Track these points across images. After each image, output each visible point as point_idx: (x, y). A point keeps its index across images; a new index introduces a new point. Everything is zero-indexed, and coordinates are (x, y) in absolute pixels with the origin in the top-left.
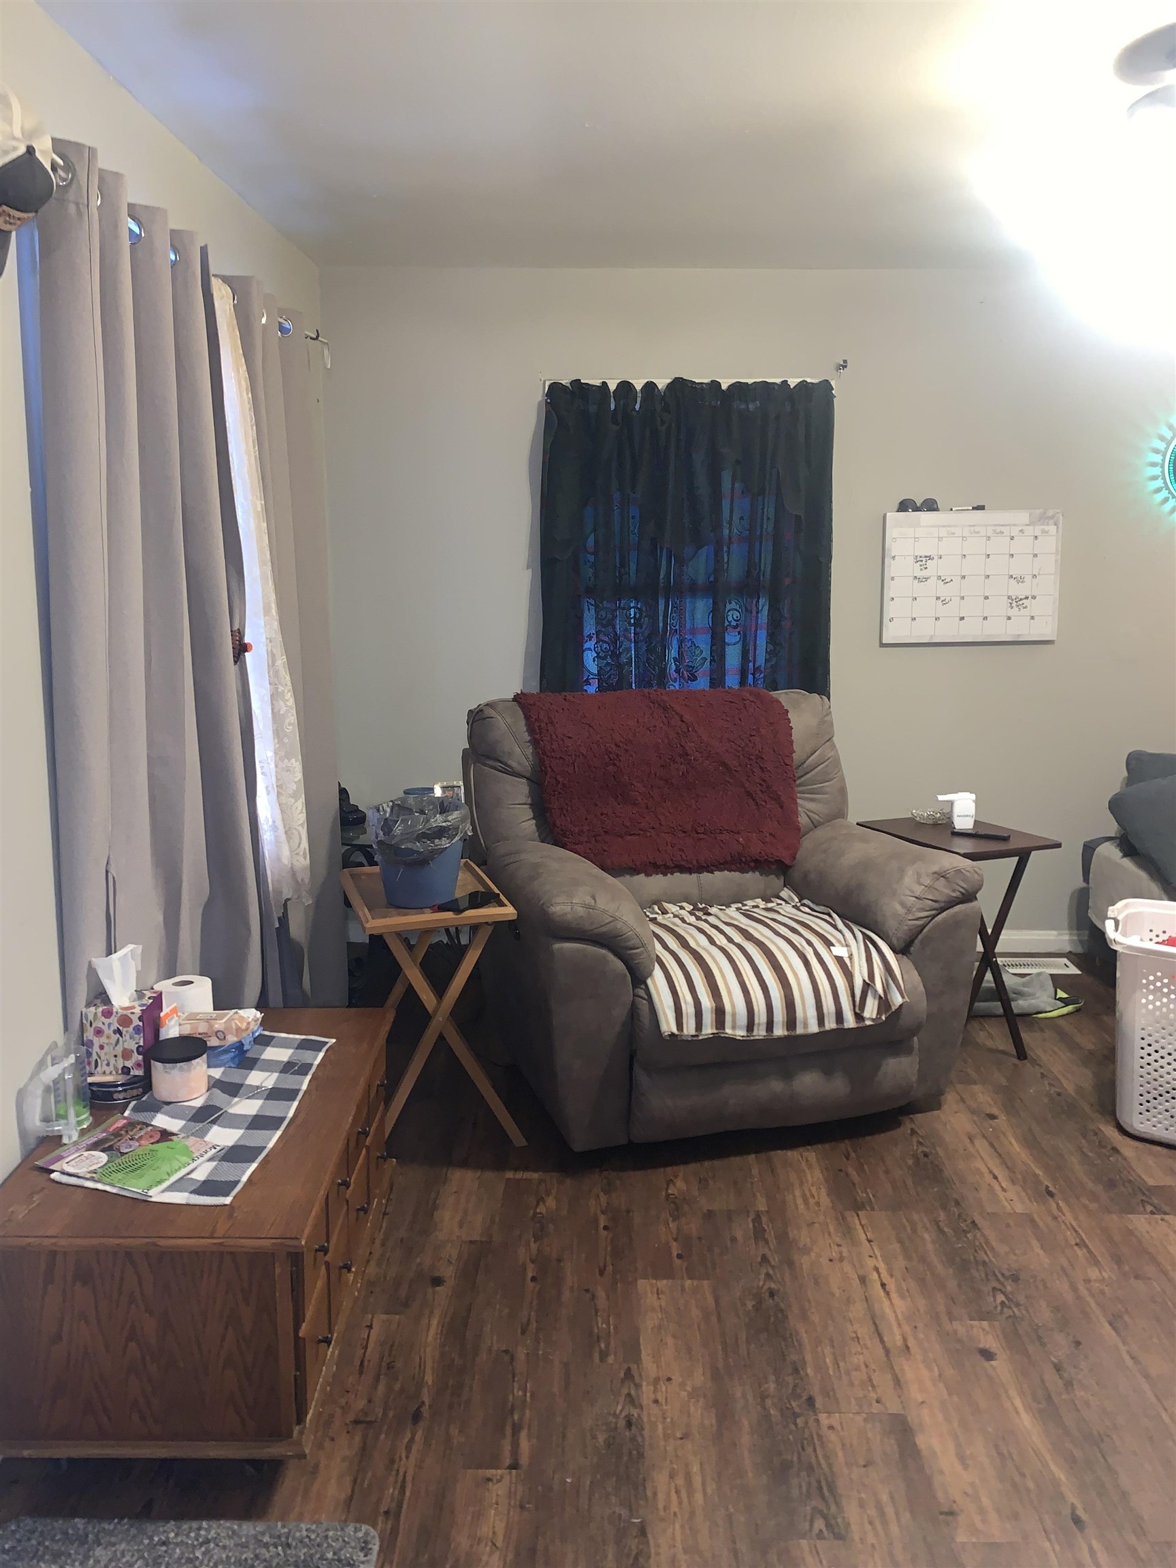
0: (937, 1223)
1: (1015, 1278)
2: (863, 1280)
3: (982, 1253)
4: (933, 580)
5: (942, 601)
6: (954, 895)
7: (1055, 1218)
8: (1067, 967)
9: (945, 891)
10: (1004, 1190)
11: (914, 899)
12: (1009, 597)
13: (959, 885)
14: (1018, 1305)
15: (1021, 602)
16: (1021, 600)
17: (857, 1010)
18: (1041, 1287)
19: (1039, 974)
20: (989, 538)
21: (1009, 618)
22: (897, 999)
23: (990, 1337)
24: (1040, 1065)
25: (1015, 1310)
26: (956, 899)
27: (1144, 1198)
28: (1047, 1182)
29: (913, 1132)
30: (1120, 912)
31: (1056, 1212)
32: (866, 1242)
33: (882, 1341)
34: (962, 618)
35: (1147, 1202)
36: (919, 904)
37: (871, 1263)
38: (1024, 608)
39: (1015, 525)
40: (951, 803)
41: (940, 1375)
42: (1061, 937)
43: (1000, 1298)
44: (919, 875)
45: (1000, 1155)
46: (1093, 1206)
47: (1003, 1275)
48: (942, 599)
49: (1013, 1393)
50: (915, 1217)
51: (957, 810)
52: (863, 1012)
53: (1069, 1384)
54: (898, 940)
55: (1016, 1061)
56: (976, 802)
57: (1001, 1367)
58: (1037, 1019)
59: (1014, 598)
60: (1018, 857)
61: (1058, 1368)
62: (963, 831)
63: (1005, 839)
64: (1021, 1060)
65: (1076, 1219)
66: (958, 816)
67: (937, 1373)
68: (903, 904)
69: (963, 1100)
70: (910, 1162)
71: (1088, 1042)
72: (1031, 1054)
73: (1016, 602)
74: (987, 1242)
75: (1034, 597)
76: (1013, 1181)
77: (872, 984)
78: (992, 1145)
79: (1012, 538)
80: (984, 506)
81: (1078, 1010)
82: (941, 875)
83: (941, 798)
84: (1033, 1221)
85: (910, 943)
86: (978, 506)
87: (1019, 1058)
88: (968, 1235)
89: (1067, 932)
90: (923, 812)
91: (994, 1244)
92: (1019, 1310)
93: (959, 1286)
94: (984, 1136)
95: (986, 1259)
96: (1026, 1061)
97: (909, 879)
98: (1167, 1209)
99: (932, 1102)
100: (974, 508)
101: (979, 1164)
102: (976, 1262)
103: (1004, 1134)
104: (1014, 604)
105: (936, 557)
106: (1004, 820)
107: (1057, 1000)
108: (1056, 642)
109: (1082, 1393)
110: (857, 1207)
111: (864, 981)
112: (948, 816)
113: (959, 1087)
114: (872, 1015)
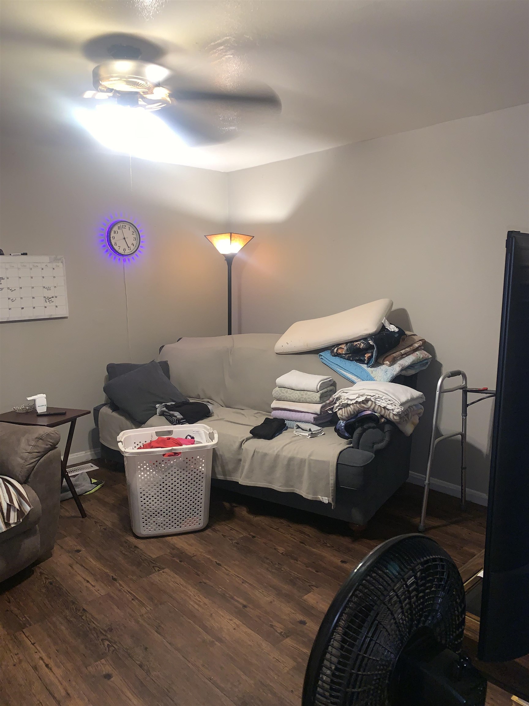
0: (65, 617)
1: (111, 630)
2: (35, 668)
3: (92, 624)
4: (5, 290)
5: (11, 300)
6: (47, 447)
7: (120, 590)
8: (92, 467)
9: (43, 446)
10: (94, 586)
11: (28, 453)
12: (44, 297)
13: (49, 442)
14: (115, 643)
15: (50, 300)
16: (50, 298)
17: (6, 521)
18: (123, 628)
19: (82, 474)
20: (31, 269)
21: (46, 307)
22: (27, 508)
23: (107, 667)
24: (93, 518)
25: (115, 646)
26: (48, 449)
27: (153, 565)
28: (112, 575)
29: (41, 573)
30: (122, 438)
31: (120, 588)
32: (32, 645)
33: (54, 698)
34: (23, 308)
35: (156, 566)
36: (30, 456)
37: (37, 656)
38: (52, 302)
39: (43, 263)
40: (34, 400)
41: (89, 700)
42: (86, 454)
43: (107, 643)
44: (28, 441)
45: (87, 569)
46: (134, 578)
47: (105, 631)
48: (11, 299)
49: (125, 690)
50: (54, 619)
51: (38, 404)
52: (9, 521)
53: (148, 672)
54: (22, 477)
55: (81, 519)
56: (47, 398)
57: (116, 679)
58: (85, 496)
59: (47, 297)
60: (71, 422)
61: (141, 666)
62: (42, 414)
63: (64, 414)
64: (84, 518)
65: (129, 587)
66: (38, 406)
67: (87, 700)
68: (22, 458)
69: (62, 548)
70: (44, 591)
71: (111, 500)
72: (88, 513)
73: (48, 299)
74: (93, 617)
75: (56, 297)
76: (97, 580)
77: (12, 505)
78: (82, 565)
79: (42, 269)
80: (27, 253)
81: (102, 486)
82: (40, 438)
83: (29, 399)
84: (111, 597)
85: (28, 477)
86: (24, 253)
87: (83, 517)
88: (83, 617)
89: (89, 451)
90: (20, 407)
91: (97, 616)
92: (117, 645)
93: (86, 647)
94: (77, 563)
95: (95, 626)
96: (86, 518)
97: (23, 444)
98: (164, 567)
99: (48, 554)
100: (22, 254)
101: (79, 578)
102: (91, 630)
103: (86, 558)
104: (47, 300)
105: (5, 278)
106: (61, 405)
107: (93, 484)
108: (68, 318)
109: (155, 673)
110: (22, 627)
111: (7, 504)
112: (33, 407)
113: (58, 541)
114: (14, 521)
